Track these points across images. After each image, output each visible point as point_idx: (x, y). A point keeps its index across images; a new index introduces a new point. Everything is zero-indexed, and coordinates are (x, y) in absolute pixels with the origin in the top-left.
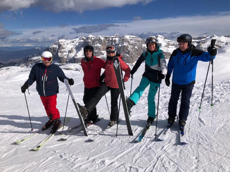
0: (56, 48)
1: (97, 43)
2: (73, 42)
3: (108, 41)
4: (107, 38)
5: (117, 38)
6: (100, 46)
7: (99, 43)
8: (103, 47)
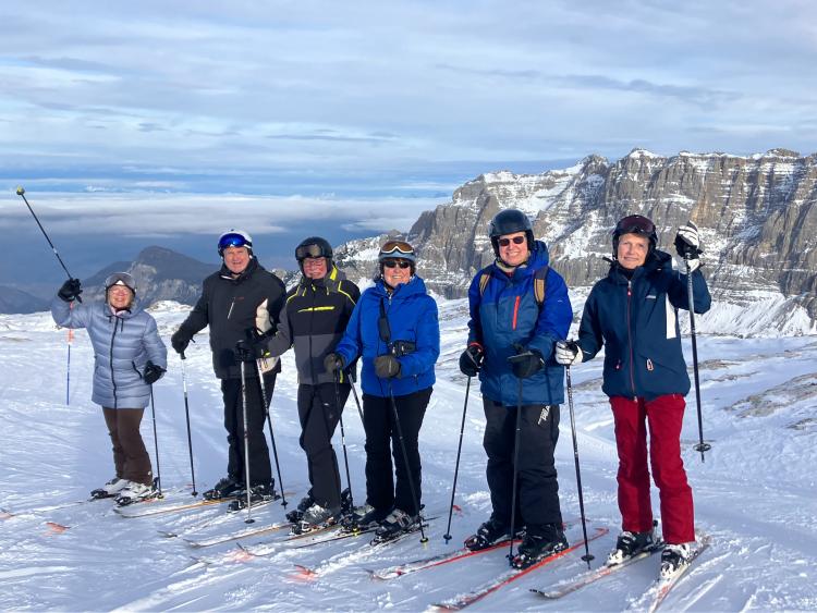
0: (466, 212)
1: (669, 191)
2: (549, 185)
3: (735, 177)
4: (726, 163)
5: (787, 161)
6: (685, 206)
7: (681, 188)
8: (701, 212)
